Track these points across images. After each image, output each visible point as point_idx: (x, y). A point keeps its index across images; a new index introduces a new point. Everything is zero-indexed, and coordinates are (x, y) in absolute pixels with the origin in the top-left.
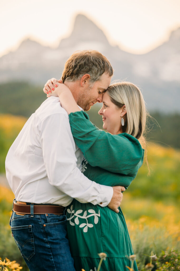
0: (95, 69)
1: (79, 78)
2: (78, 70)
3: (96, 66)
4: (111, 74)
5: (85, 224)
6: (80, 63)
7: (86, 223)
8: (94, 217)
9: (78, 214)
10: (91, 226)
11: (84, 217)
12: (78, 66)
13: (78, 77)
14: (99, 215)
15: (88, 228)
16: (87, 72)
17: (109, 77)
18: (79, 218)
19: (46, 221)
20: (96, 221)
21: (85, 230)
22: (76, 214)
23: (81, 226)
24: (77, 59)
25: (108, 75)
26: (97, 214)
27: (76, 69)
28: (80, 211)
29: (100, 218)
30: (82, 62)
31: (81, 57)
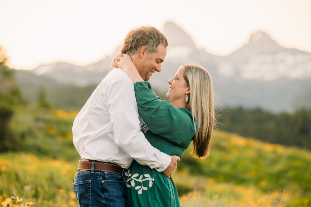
0: (151, 42)
1: (138, 51)
2: (136, 44)
3: (152, 38)
4: (166, 45)
5: (140, 187)
6: (137, 38)
7: (142, 186)
8: (148, 181)
9: (134, 177)
10: (145, 189)
11: (140, 180)
12: (135, 41)
13: (136, 50)
14: (154, 180)
15: (143, 190)
16: (144, 45)
17: (164, 48)
18: (135, 181)
19: (104, 178)
20: (151, 185)
21: (140, 192)
22: (132, 177)
23: (137, 188)
24: (134, 34)
25: (163, 46)
26: (152, 179)
27: (134, 43)
28: (136, 175)
29: (154, 182)
30: (139, 37)
31: (137, 32)
